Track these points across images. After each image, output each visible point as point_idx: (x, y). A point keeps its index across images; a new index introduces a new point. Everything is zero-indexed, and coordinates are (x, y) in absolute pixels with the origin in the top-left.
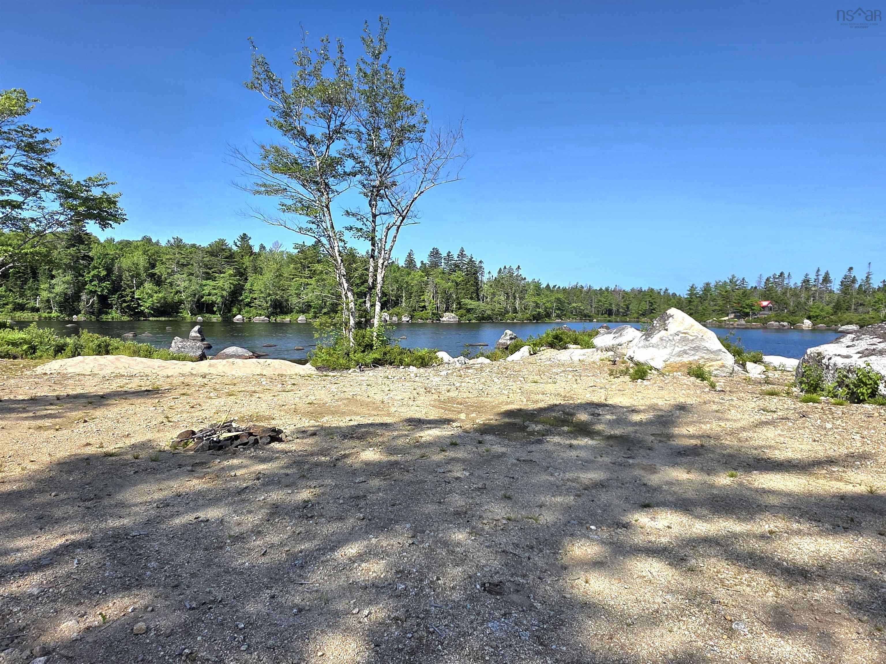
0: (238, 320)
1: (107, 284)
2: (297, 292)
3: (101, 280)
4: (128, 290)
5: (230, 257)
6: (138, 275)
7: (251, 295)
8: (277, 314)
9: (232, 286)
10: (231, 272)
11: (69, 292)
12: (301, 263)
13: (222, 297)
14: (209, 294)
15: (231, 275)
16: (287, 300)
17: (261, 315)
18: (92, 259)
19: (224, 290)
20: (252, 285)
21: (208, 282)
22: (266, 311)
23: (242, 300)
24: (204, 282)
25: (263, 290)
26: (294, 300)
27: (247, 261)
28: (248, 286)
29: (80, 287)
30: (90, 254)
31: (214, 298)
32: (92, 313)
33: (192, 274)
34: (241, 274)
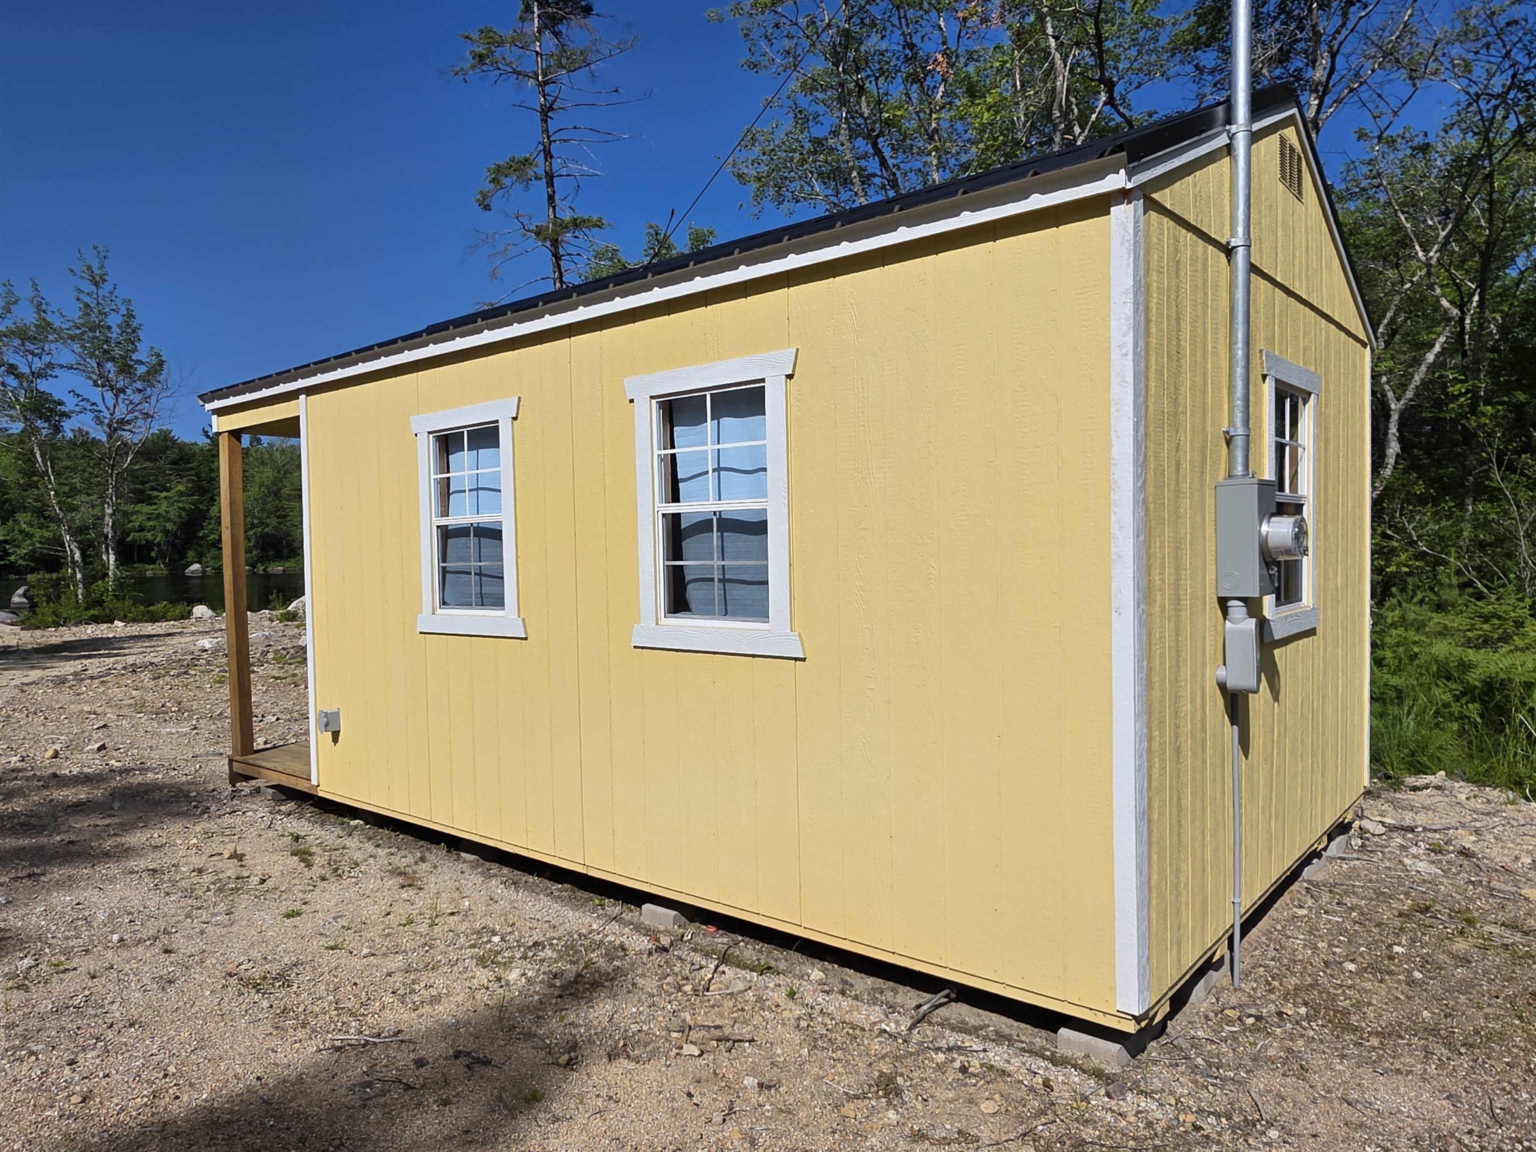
9: (183, 514)
14: (142, 529)
15: (181, 494)
19: (169, 520)
23: (202, 538)
31: (149, 536)
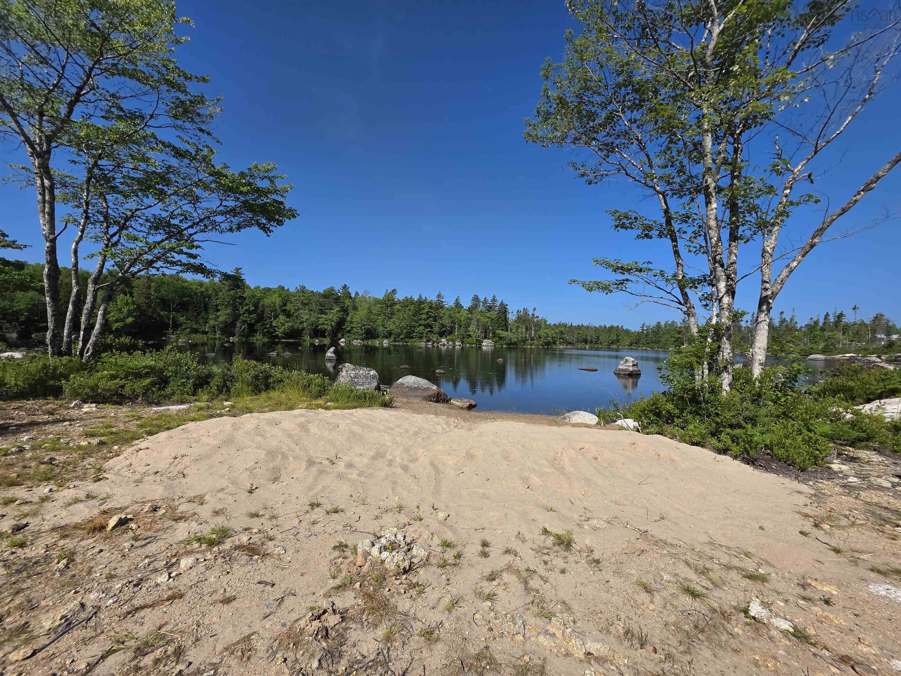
0: (342, 342)
1: (254, 316)
2: (382, 323)
3: (250, 313)
4: (268, 320)
5: (337, 300)
6: (275, 310)
7: (351, 325)
8: (368, 339)
9: (338, 319)
10: (338, 309)
11: (229, 321)
12: (386, 303)
13: (331, 326)
14: (323, 324)
15: (338, 311)
16: (375, 329)
17: (357, 339)
18: (245, 299)
19: (333, 321)
20: (352, 318)
21: (322, 316)
22: (361, 336)
23: (345, 329)
24: (319, 316)
25: (360, 321)
26: (381, 329)
27: (347, 302)
28: (349, 319)
29: (236, 317)
30: (244, 295)
31: (326, 327)
32: (244, 336)
33: (311, 310)
34: (344, 311)
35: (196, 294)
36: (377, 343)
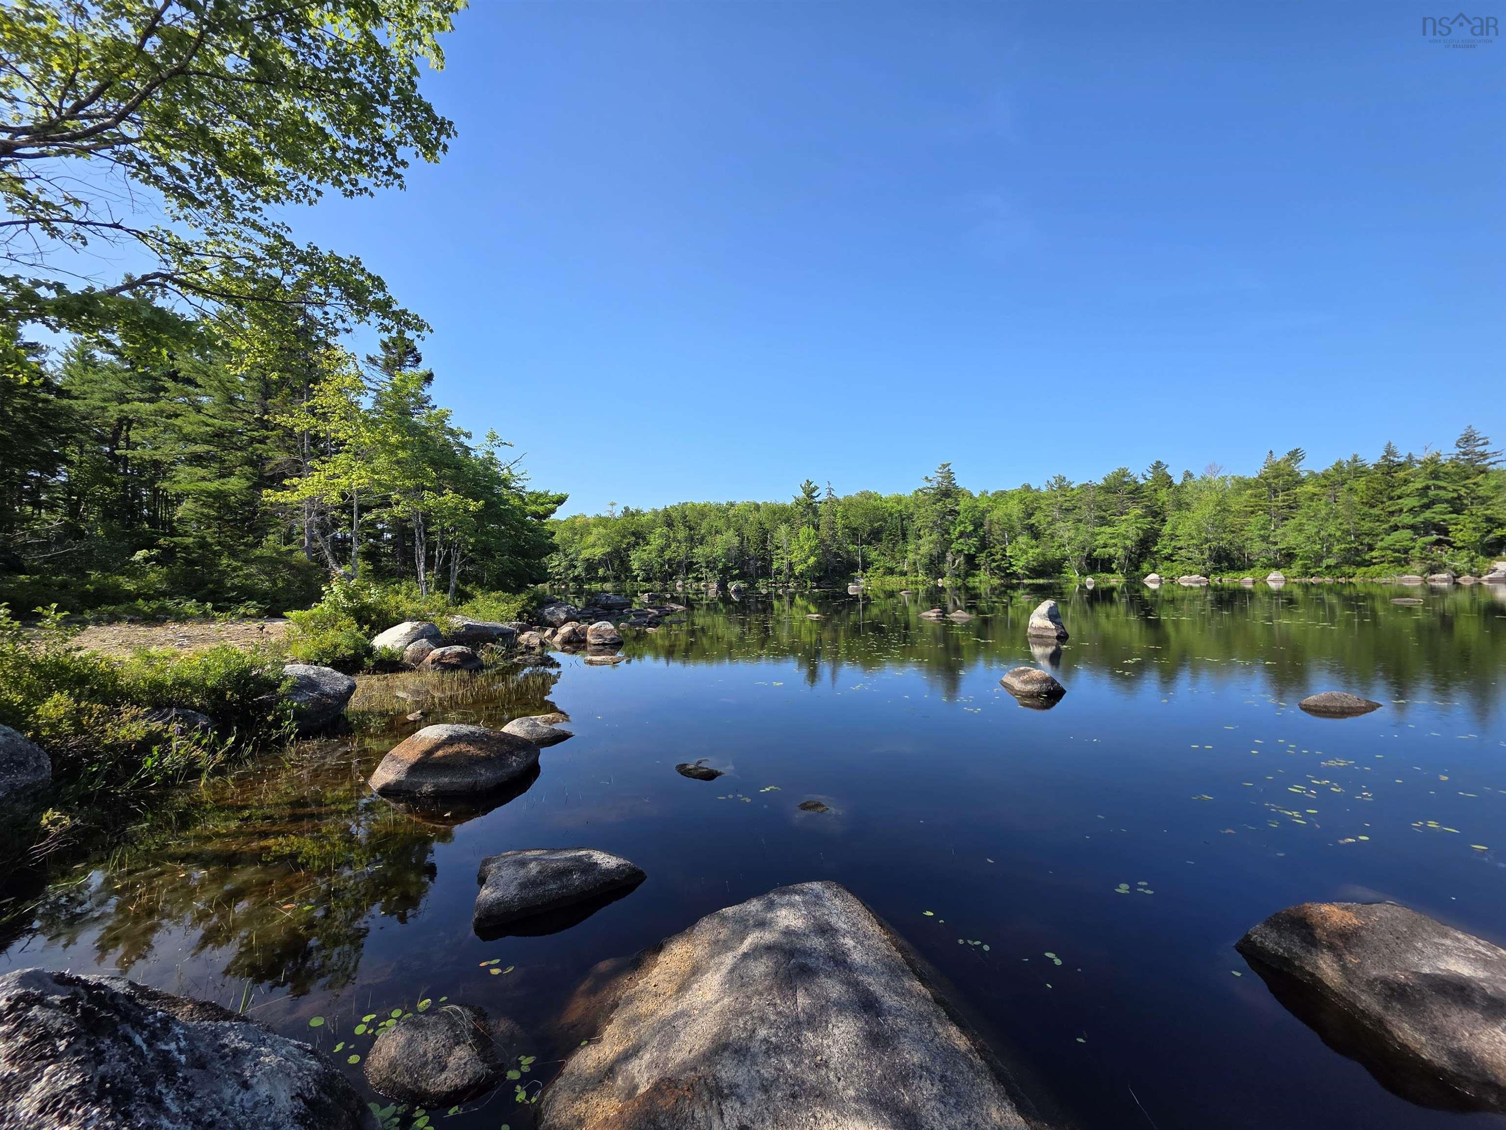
0: (1152, 582)
1: (973, 541)
2: (1262, 532)
3: (969, 535)
4: (998, 547)
5: (1136, 493)
6: (1012, 528)
7: (1173, 543)
8: (1222, 571)
10: (1139, 512)
11: (935, 553)
12: (1269, 485)
13: (1125, 548)
16: (1240, 549)
17: (1191, 573)
18: (959, 513)
20: (1174, 528)
21: (1103, 529)
22: (1200, 567)
24: (1097, 530)
25: (1194, 533)
26: (1256, 547)
27: (1163, 495)
28: (1167, 529)
29: (947, 544)
30: (957, 508)
32: (959, 576)
33: (1080, 521)
34: (1155, 514)
35: (891, 515)
36: (1246, 580)
